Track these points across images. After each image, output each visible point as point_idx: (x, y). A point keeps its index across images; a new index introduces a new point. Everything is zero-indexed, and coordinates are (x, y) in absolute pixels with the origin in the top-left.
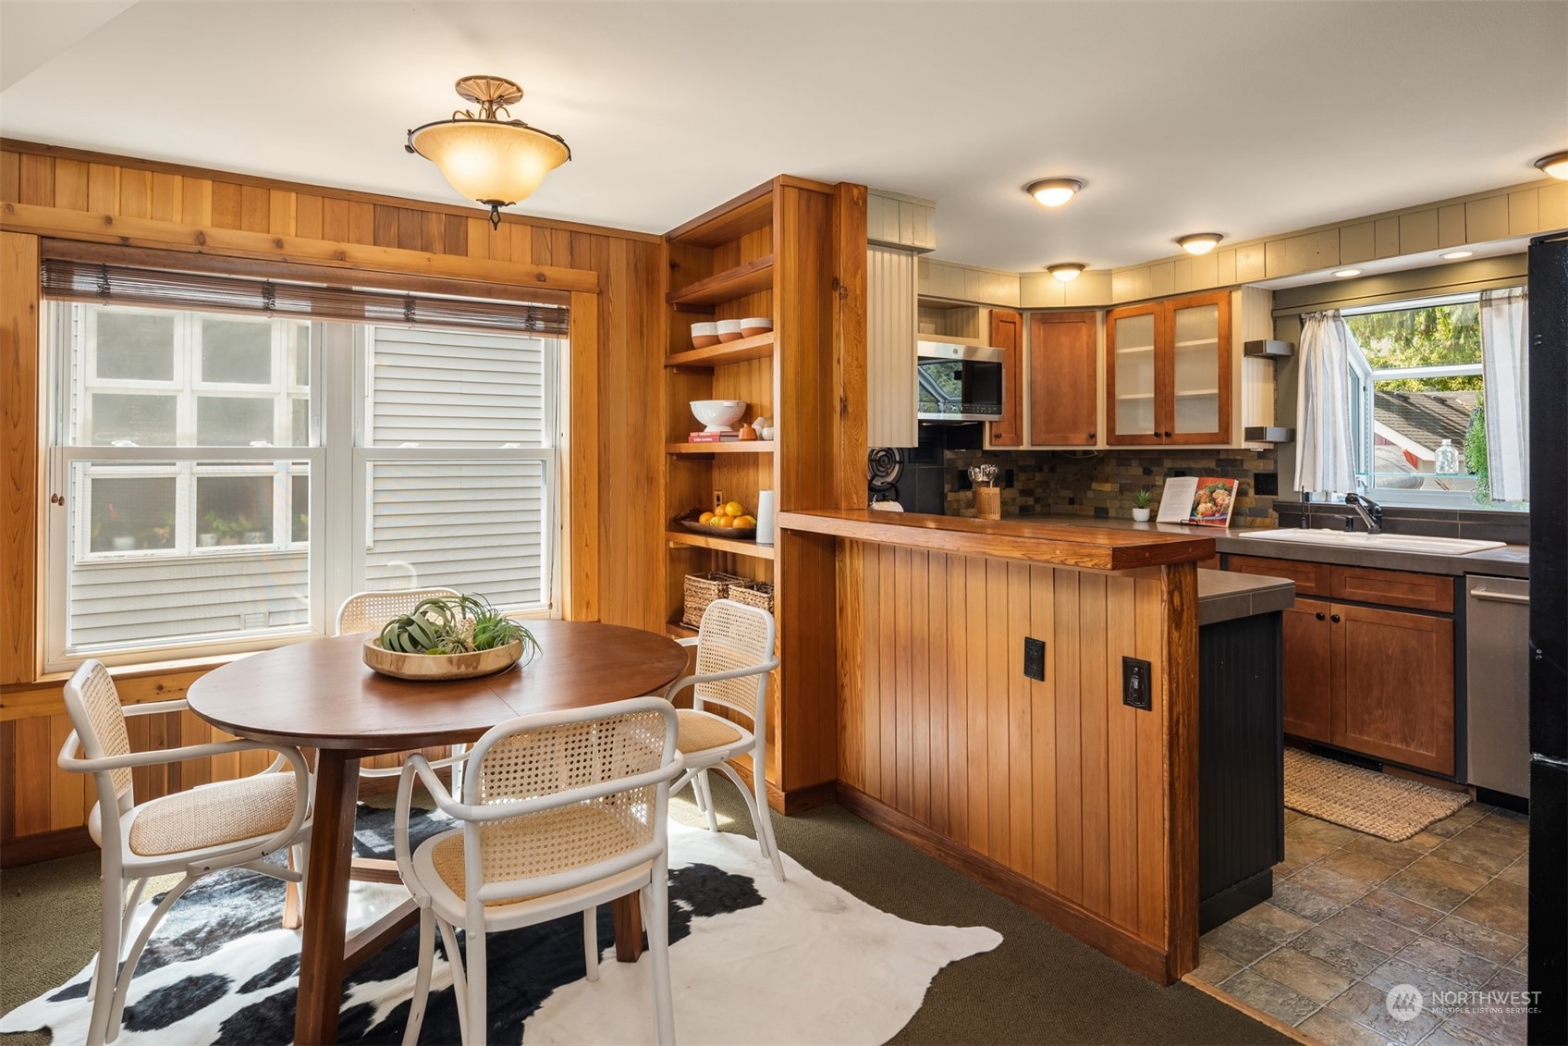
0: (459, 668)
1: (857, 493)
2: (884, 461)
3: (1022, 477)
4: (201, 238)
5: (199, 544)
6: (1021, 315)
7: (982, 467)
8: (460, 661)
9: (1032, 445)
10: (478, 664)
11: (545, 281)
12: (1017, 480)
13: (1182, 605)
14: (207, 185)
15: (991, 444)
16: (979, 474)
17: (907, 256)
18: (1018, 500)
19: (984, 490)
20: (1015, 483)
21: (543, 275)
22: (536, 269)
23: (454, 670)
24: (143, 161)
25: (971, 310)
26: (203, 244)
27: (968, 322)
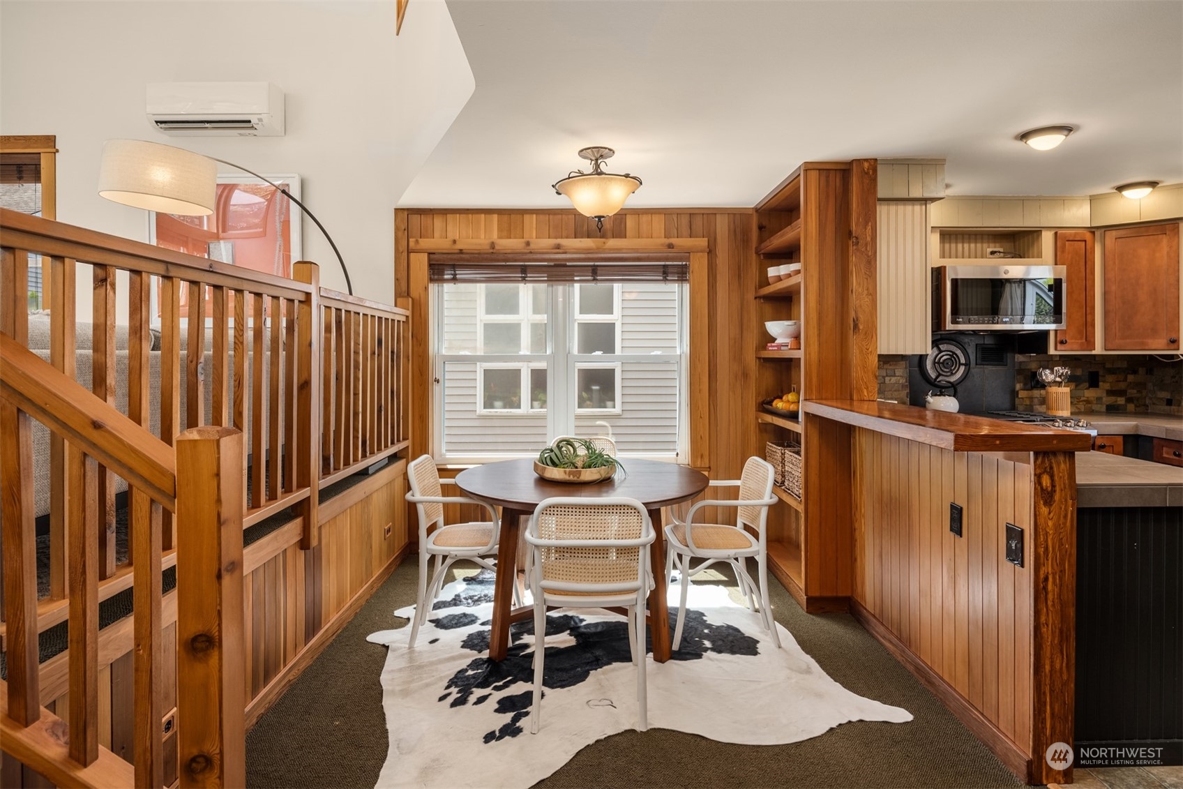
0: (569, 476)
1: (867, 388)
2: (948, 364)
3: (1110, 378)
4: (493, 245)
5: (532, 407)
6: (1093, 233)
7: (1056, 368)
8: (570, 473)
9: (1106, 350)
10: (580, 475)
11: (673, 248)
12: (1104, 382)
13: (1053, 486)
14: (495, 217)
15: (1056, 349)
16: (1048, 376)
17: (921, 205)
18: (1104, 399)
19: (1054, 390)
20: (1101, 384)
21: (672, 244)
22: (667, 241)
23: (566, 477)
24: (468, 210)
25: (1035, 235)
26: (493, 248)
27: (1033, 244)
